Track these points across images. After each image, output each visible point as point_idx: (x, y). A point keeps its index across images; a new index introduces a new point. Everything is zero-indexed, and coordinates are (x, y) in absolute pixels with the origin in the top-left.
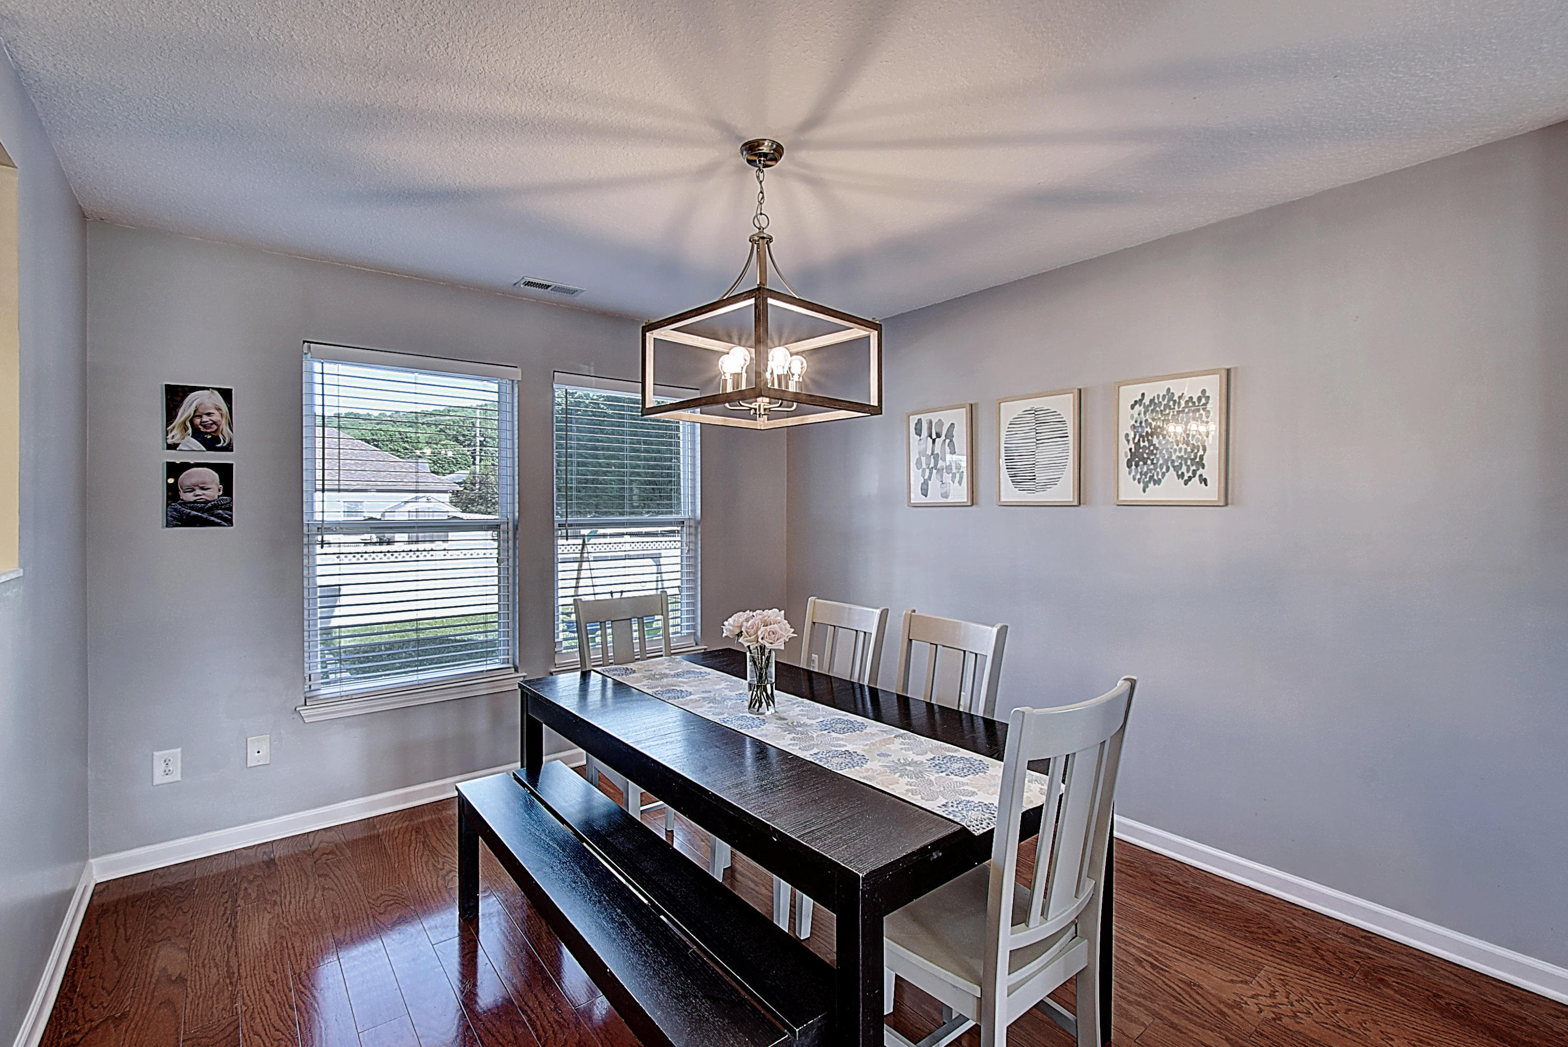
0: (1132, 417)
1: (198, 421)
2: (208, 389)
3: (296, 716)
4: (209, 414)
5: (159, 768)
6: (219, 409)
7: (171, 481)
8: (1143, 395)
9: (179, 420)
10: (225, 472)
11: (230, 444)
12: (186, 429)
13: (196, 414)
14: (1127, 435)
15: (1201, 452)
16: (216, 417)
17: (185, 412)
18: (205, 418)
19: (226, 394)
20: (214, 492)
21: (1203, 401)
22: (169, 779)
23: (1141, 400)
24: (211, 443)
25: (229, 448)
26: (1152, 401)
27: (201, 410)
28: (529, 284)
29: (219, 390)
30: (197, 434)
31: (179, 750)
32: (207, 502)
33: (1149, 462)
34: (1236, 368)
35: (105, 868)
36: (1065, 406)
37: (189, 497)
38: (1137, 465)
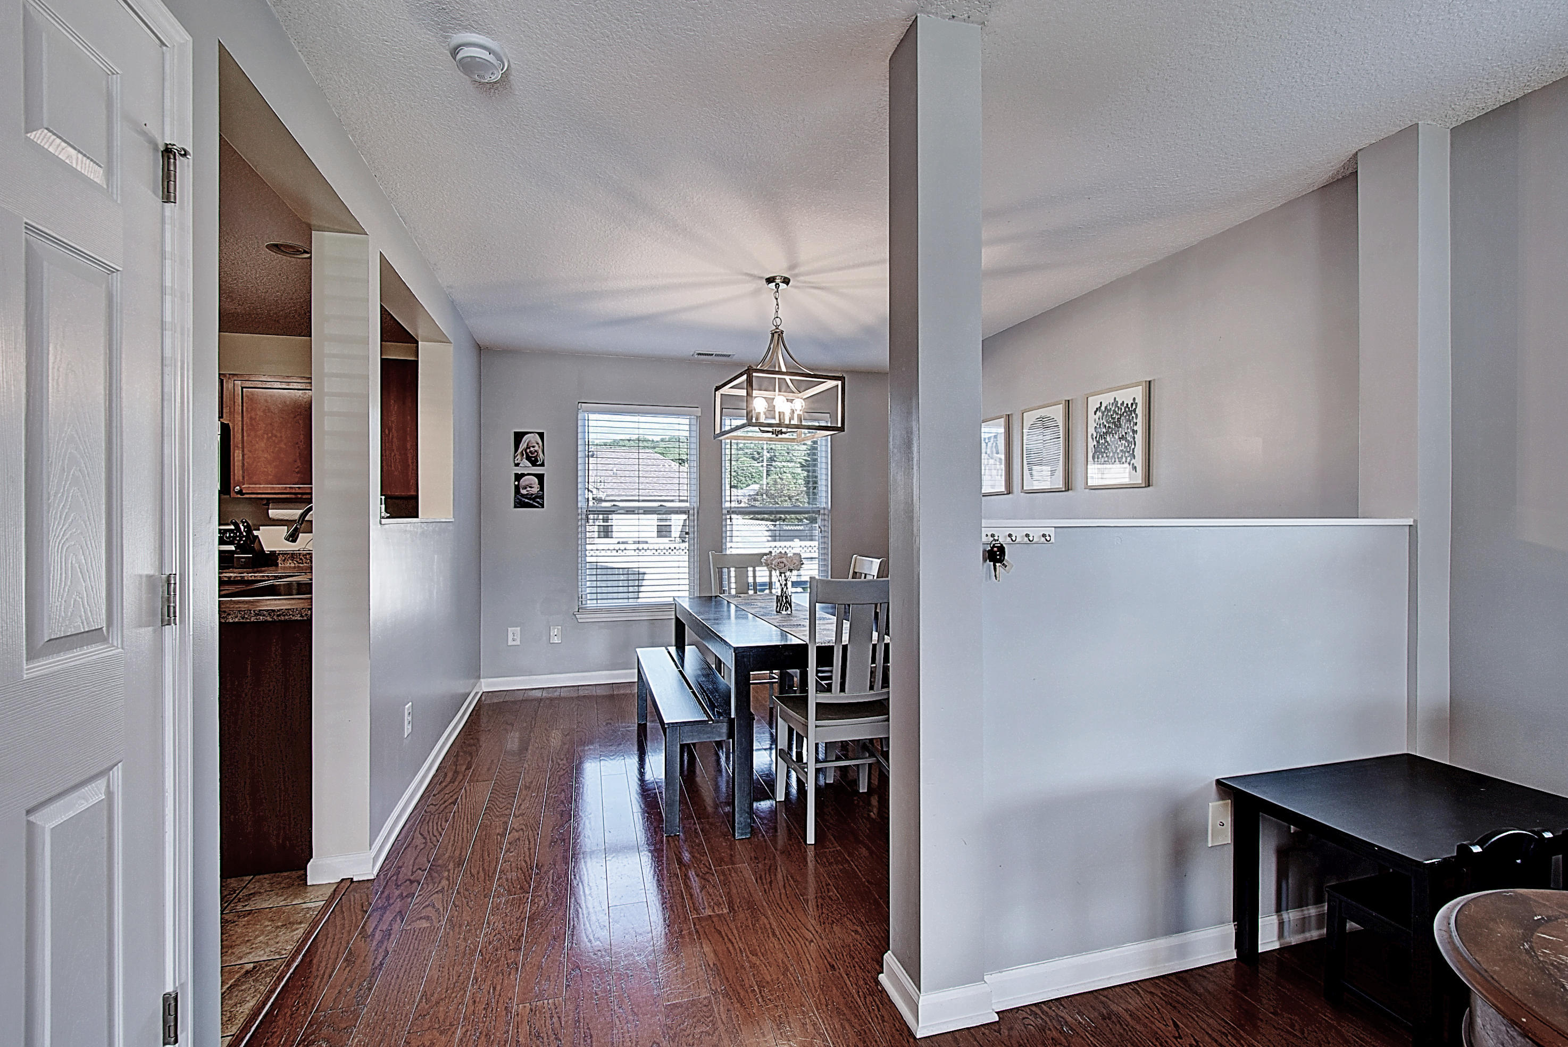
0: (1095, 420)
1: (528, 450)
2: (533, 433)
3: (574, 617)
4: (533, 447)
5: (510, 637)
6: (538, 444)
7: (516, 483)
8: (1101, 403)
9: (520, 451)
10: (540, 477)
11: (543, 462)
12: (523, 455)
13: (528, 447)
14: (1092, 435)
15: (1133, 446)
16: (537, 448)
17: (523, 446)
18: (532, 449)
19: (541, 435)
20: (535, 490)
21: (1134, 407)
22: (514, 643)
23: (1100, 407)
24: (534, 463)
25: (543, 465)
26: (1106, 407)
27: (530, 445)
28: (699, 354)
29: (538, 433)
30: (528, 458)
31: (519, 628)
32: (532, 494)
33: (1105, 455)
34: (1154, 380)
35: (488, 685)
36: (1057, 412)
37: (524, 492)
38: (1098, 458)
